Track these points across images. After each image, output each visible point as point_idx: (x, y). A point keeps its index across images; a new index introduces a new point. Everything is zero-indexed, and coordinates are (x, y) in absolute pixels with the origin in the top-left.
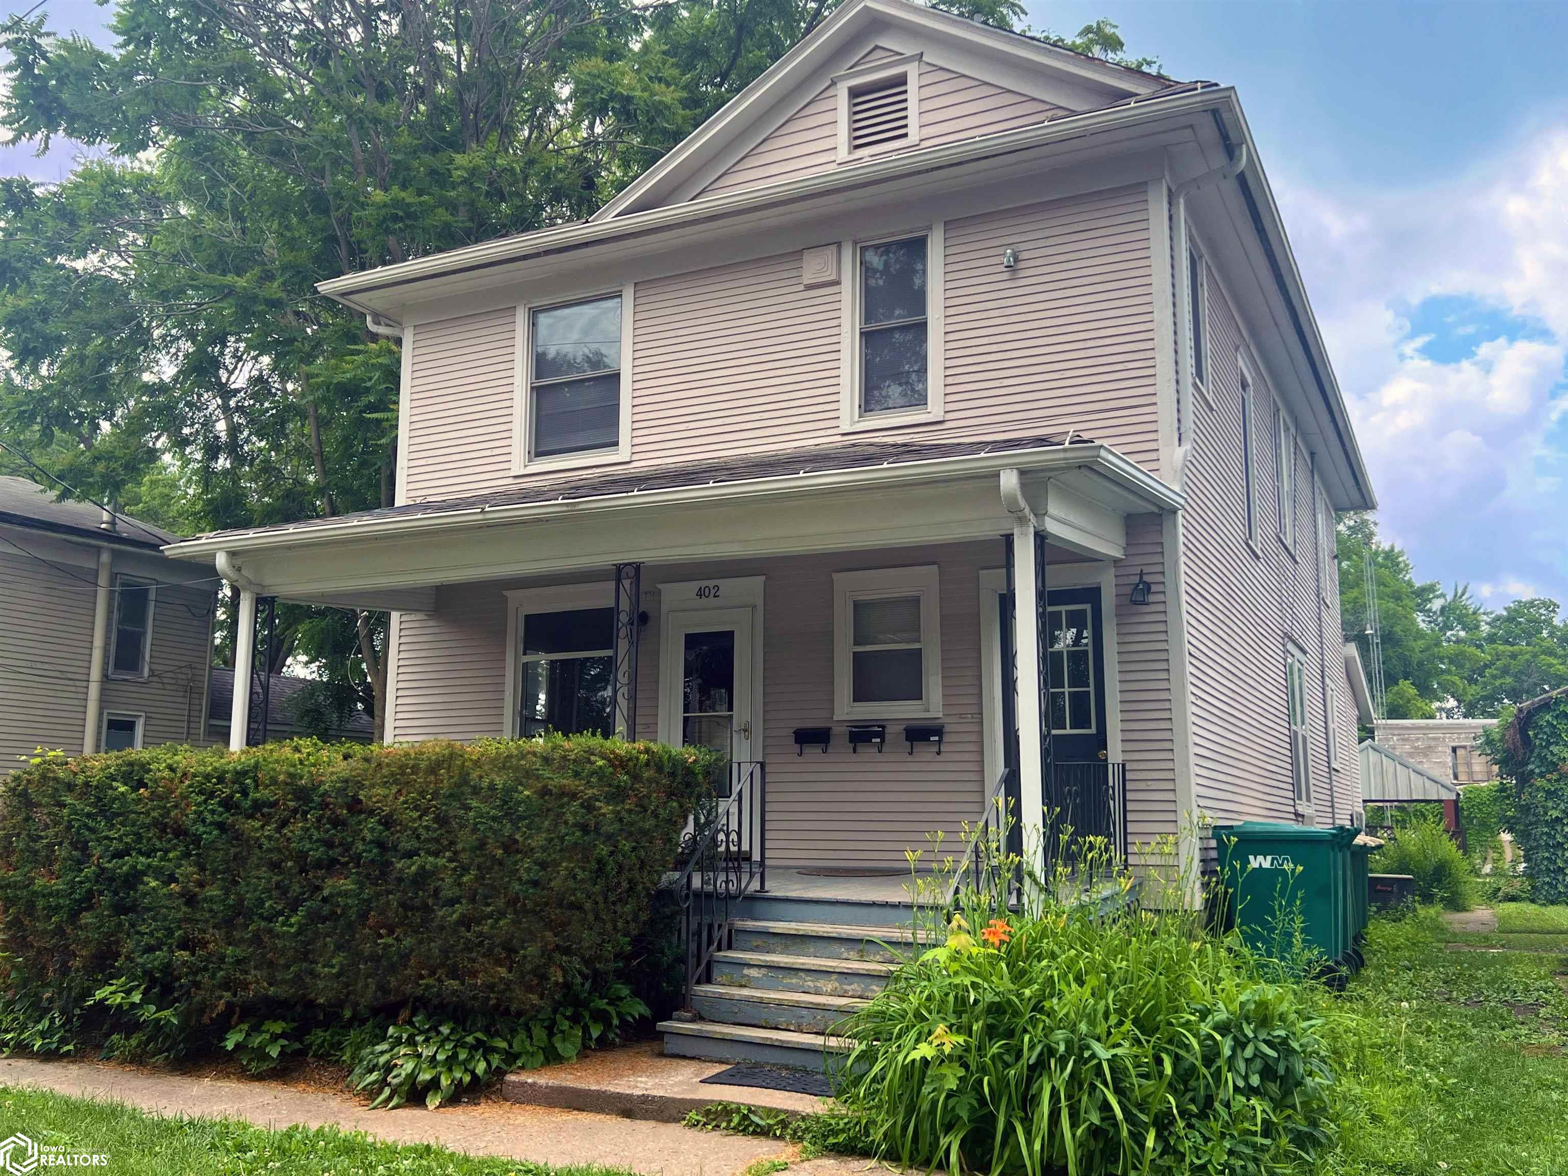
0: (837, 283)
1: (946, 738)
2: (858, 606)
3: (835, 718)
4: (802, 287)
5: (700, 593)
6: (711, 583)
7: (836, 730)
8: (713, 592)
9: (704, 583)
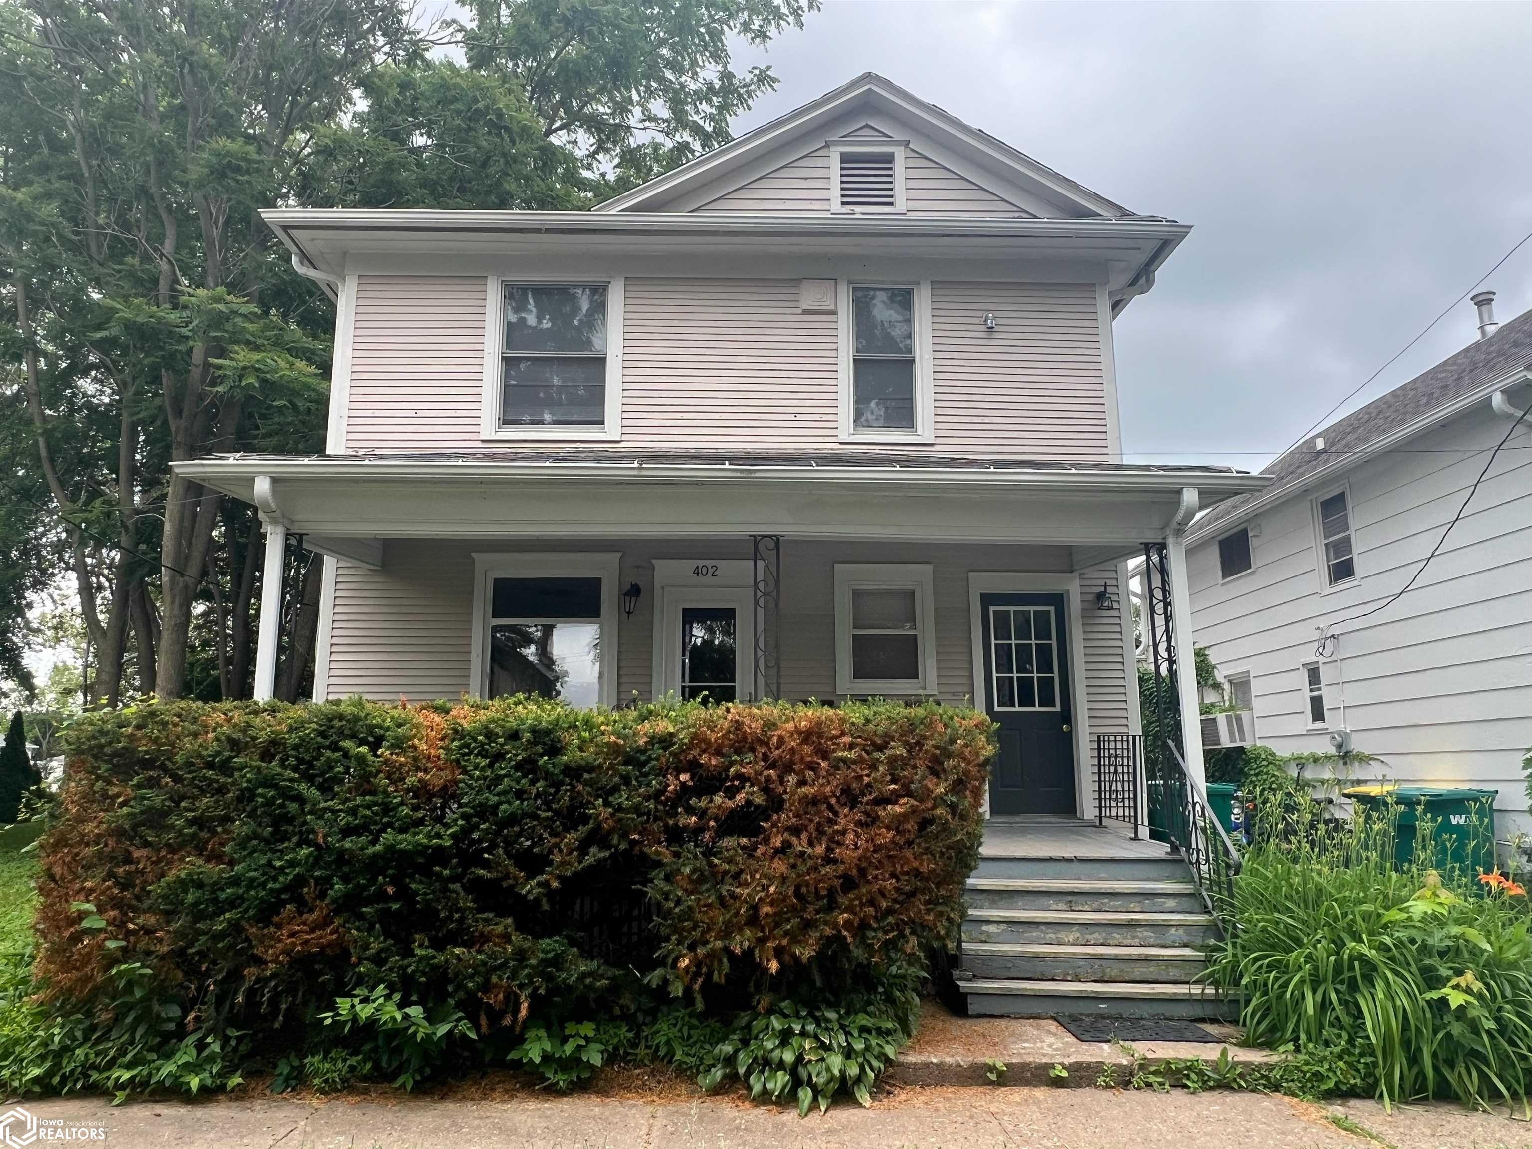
0: (834, 313)
2: (857, 595)
3: (837, 692)
4: (800, 311)
5: (697, 572)
6: (709, 563)
8: (711, 571)
9: (701, 563)
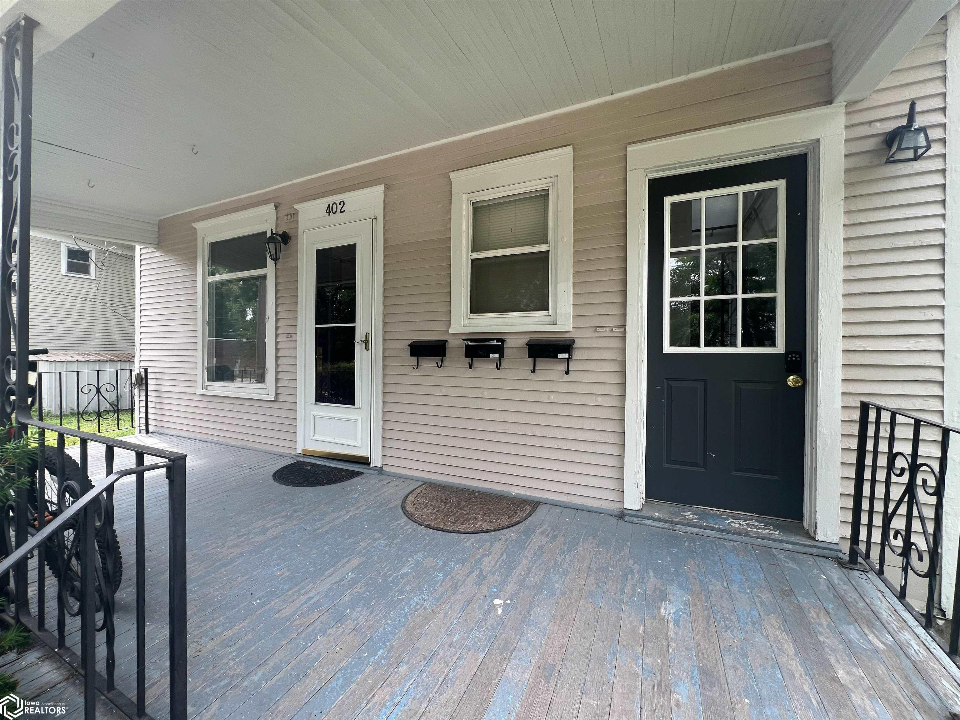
1: (576, 355)
2: (477, 208)
3: (451, 331)
5: (329, 211)
6: (336, 198)
7: (453, 343)
8: (339, 207)
9: (332, 199)
